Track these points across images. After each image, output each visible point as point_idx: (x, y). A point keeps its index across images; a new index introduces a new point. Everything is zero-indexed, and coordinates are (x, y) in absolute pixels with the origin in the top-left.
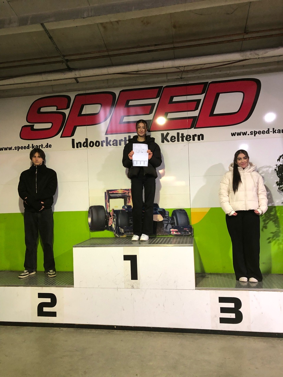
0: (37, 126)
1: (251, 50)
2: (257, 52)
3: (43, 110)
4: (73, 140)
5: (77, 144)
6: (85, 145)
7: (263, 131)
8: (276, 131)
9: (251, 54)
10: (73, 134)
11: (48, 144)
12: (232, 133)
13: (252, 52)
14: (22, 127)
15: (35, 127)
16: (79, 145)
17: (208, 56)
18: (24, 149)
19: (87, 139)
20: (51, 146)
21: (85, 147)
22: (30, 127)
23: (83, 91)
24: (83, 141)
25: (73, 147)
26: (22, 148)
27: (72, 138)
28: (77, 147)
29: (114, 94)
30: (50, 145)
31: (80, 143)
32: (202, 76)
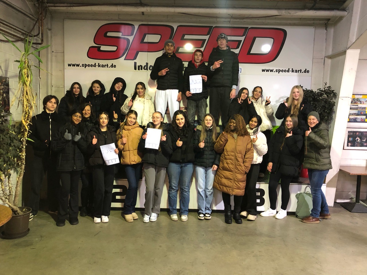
0: (103, 48)
2: (290, 11)
3: (109, 34)
4: (135, 63)
6: (145, 68)
7: (285, 70)
8: (294, 71)
10: (135, 58)
11: (112, 64)
12: (262, 70)
13: (287, 11)
14: (90, 47)
15: (102, 49)
19: (147, 64)
20: (116, 66)
22: (97, 48)
23: (146, 22)
24: (144, 65)
25: (135, 69)
26: (89, 65)
28: (139, 69)
29: (172, 28)
31: (141, 66)
32: (244, 22)
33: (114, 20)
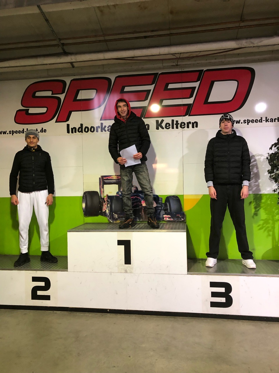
0: (32, 111)
1: (247, 38)
2: (253, 40)
3: (38, 94)
4: (68, 125)
5: (72, 129)
6: (80, 130)
7: (256, 120)
8: (269, 120)
9: (246, 43)
10: (68, 120)
11: (42, 128)
13: (248, 40)
14: (17, 111)
15: (30, 112)
16: (74, 130)
17: (204, 44)
18: (19, 133)
19: (82, 125)
20: (46, 130)
21: (80, 132)
22: (25, 111)
23: (79, 76)
24: (78, 126)
25: (68, 132)
26: (16, 132)
27: (68, 123)
28: (72, 132)
29: (109, 80)
30: (44, 130)
31: (75, 128)
32: (198, 63)
33: (43, 78)
